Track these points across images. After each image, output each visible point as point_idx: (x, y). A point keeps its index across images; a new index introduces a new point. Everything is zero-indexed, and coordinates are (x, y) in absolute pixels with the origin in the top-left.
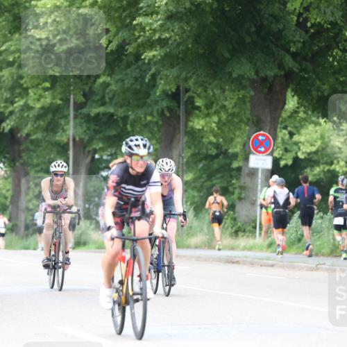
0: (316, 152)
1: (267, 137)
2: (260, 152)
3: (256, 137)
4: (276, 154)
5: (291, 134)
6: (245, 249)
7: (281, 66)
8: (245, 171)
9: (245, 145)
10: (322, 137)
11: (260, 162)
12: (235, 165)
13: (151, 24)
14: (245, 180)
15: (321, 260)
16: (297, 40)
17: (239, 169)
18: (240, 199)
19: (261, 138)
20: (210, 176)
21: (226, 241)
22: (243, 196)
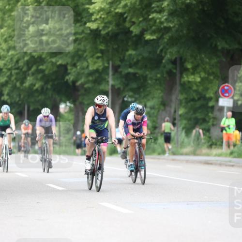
1: (230, 87)
2: (225, 96)
3: (223, 87)
6: (216, 155)
8: (216, 108)
9: (216, 93)
11: (226, 102)
12: (211, 104)
13: (160, 18)
14: (216, 113)
17: (213, 107)
18: (213, 125)
19: (226, 88)
20: (195, 111)
21: (205, 150)
22: (215, 123)
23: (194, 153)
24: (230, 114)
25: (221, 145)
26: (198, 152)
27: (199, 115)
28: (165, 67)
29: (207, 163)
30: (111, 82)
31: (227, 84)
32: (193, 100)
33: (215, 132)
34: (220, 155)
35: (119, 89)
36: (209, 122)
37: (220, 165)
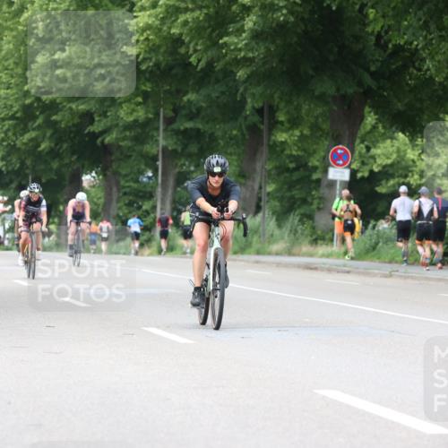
0: (392, 165)
1: (345, 151)
2: (338, 165)
3: (336, 150)
4: (354, 166)
5: (368, 149)
6: (323, 256)
7: (360, 84)
8: (324, 183)
9: (325, 158)
10: (398, 151)
11: (339, 174)
12: (315, 176)
13: (237, 44)
14: (324, 191)
15: (395, 266)
16: (376, 58)
17: (318, 181)
18: (319, 209)
19: (339, 151)
20: (291, 186)
21: (306, 248)
22: (321, 206)
23: (290, 253)
24: (346, 192)
25: (332, 240)
26: (295, 250)
27: (297, 193)
28: (246, 118)
29: (309, 267)
30: (162, 142)
31: (340, 146)
32: (288, 170)
33: (321, 220)
34: (328, 256)
35: (175, 151)
36: (311, 204)
37: (329, 270)
